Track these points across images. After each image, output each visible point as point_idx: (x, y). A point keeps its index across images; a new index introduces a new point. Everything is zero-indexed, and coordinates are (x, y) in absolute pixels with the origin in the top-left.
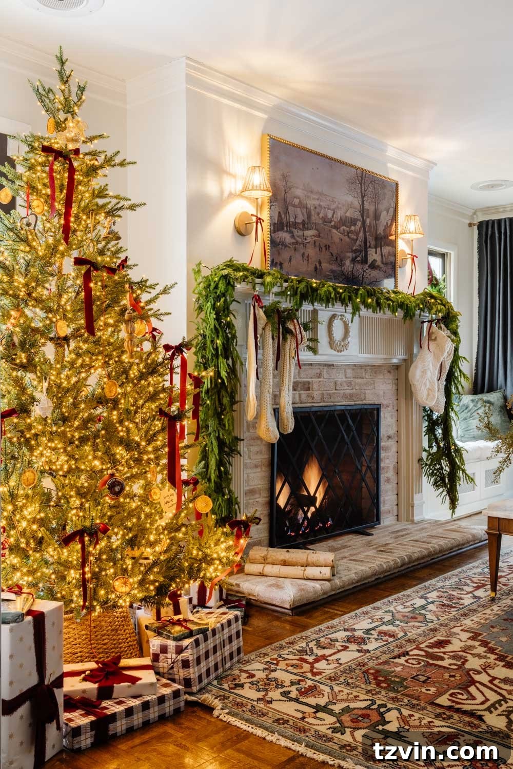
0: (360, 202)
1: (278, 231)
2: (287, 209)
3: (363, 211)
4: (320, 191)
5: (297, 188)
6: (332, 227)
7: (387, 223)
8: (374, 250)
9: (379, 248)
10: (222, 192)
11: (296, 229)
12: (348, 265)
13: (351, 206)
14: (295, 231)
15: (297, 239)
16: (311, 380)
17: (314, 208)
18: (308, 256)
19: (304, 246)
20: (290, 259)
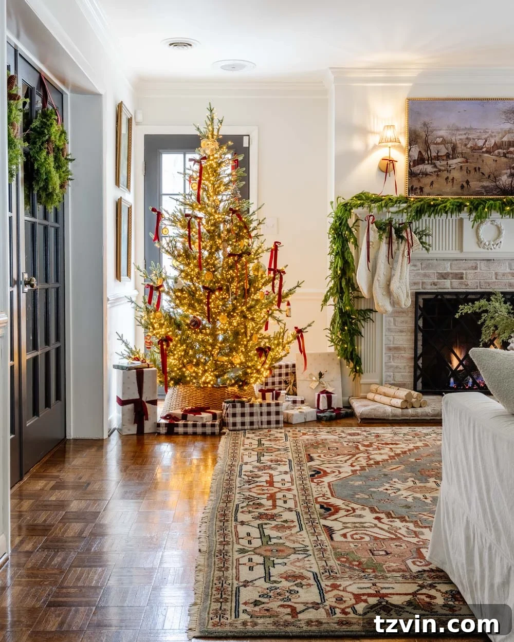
1: (418, 165)
2: (428, 147)
5: (440, 130)
6: (483, 152)
10: (367, 146)
11: (438, 160)
12: (505, 180)
13: (510, 131)
14: (438, 163)
15: (440, 167)
16: (464, 272)
17: (460, 141)
18: (453, 179)
19: (448, 172)
20: (432, 183)
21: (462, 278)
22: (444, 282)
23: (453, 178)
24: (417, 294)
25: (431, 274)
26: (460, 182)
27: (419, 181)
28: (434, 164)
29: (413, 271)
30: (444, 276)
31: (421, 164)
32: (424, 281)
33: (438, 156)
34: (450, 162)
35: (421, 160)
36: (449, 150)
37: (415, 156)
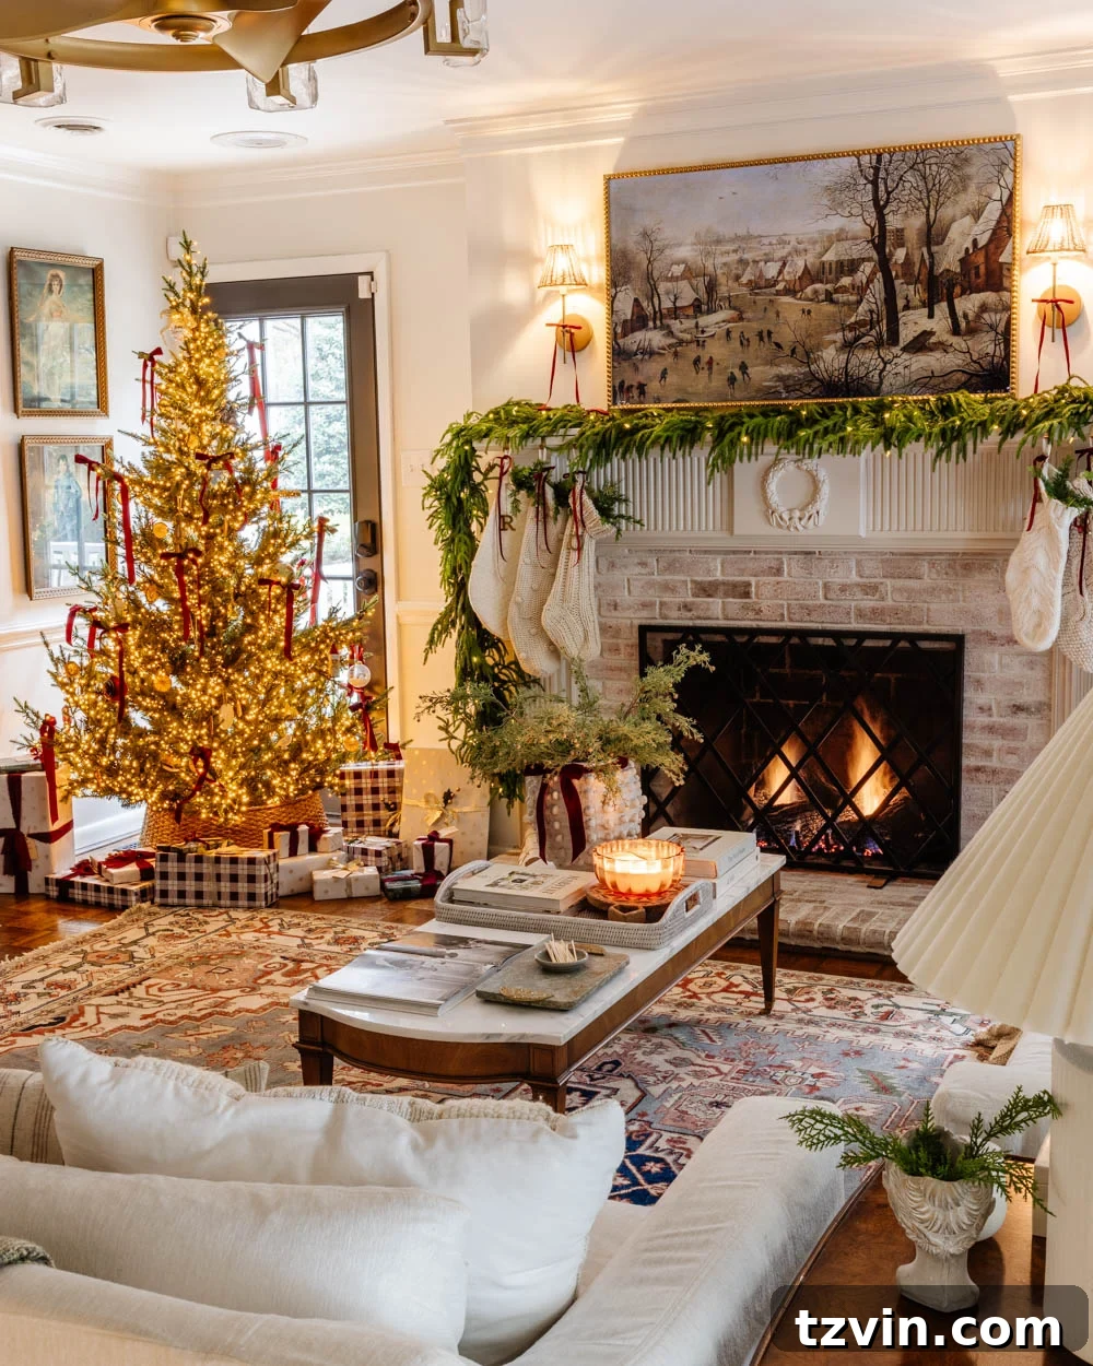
0: (872, 220)
1: (633, 331)
2: (654, 288)
3: (880, 239)
4: (742, 232)
5: (680, 245)
6: (778, 293)
7: (975, 242)
8: (925, 311)
9: (944, 305)
11: (676, 319)
12: (830, 359)
13: (841, 236)
14: (676, 325)
15: (681, 335)
16: (753, 580)
17: (725, 270)
18: (710, 362)
19: (698, 345)
20: (664, 374)
21: (747, 595)
22: (708, 603)
23: (711, 358)
24: (644, 630)
25: (679, 584)
26: (727, 368)
27: (637, 369)
28: (668, 326)
29: (639, 577)
30: (706, 590)
31: (639, 329)
32: (665, 599)
33: (676, 308)
34: (704, 320)
35: (639, 321)
36: (701, 293)
37: (626, 309)
